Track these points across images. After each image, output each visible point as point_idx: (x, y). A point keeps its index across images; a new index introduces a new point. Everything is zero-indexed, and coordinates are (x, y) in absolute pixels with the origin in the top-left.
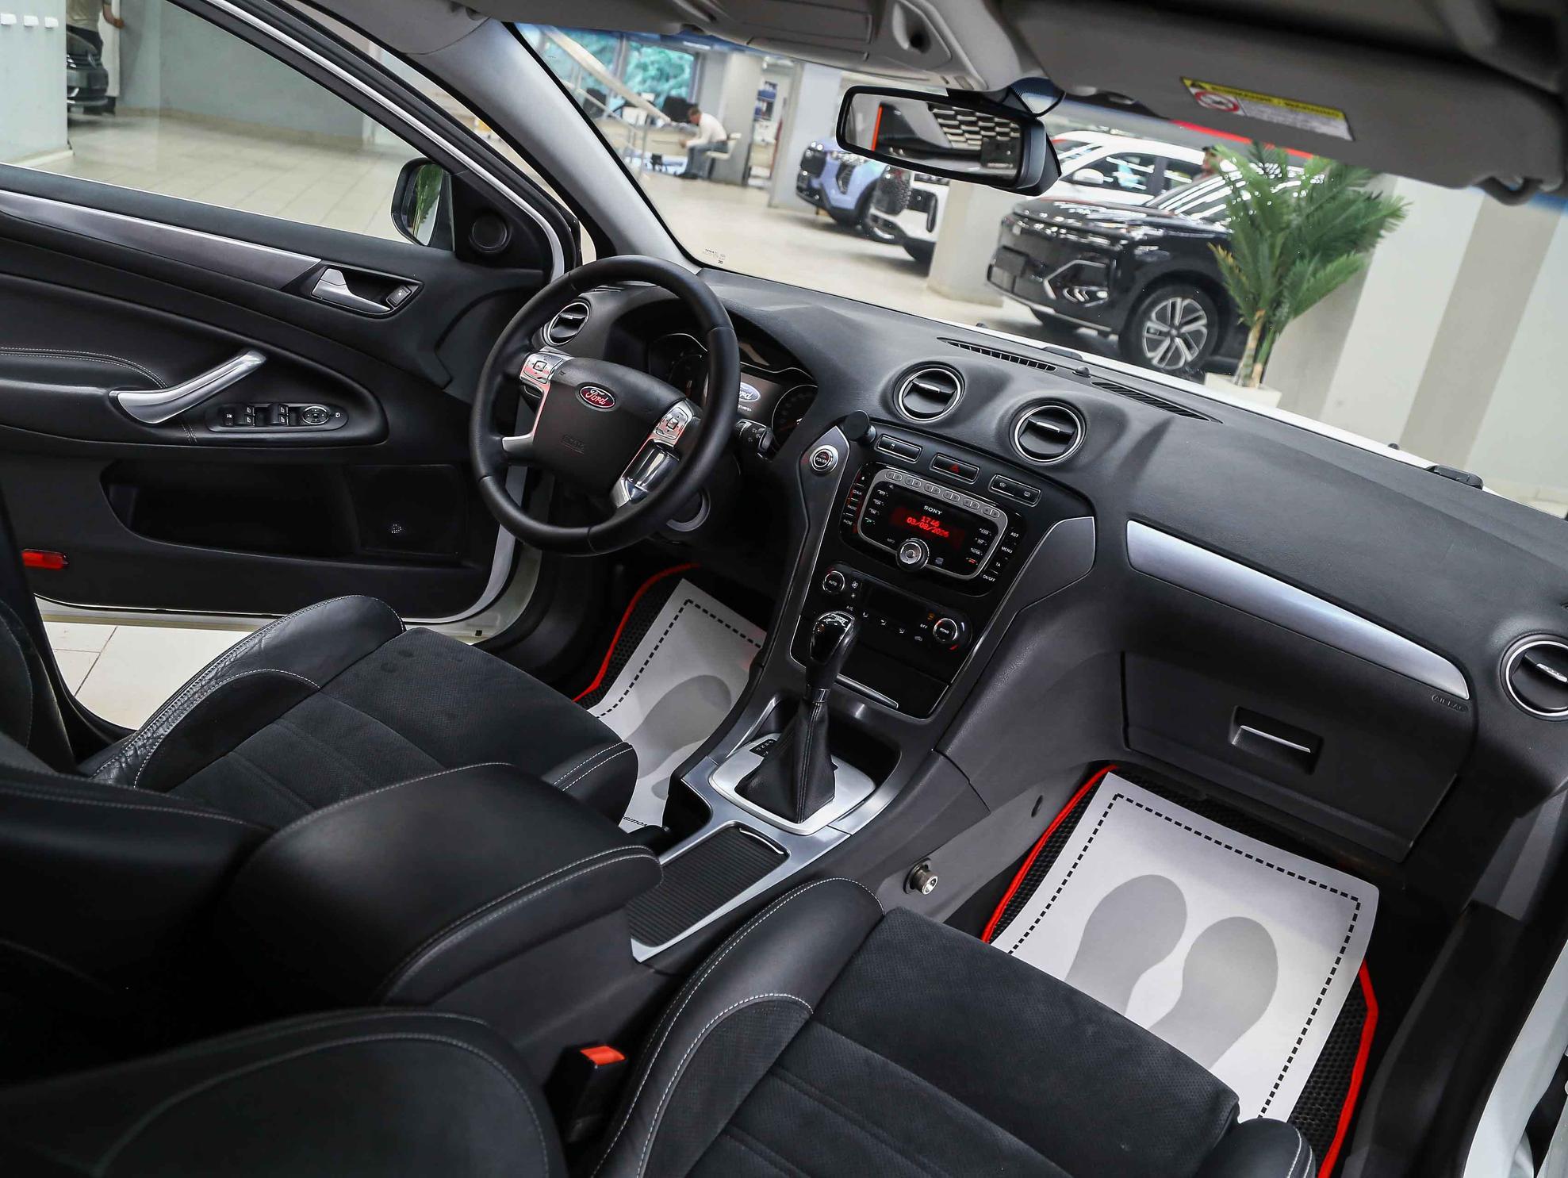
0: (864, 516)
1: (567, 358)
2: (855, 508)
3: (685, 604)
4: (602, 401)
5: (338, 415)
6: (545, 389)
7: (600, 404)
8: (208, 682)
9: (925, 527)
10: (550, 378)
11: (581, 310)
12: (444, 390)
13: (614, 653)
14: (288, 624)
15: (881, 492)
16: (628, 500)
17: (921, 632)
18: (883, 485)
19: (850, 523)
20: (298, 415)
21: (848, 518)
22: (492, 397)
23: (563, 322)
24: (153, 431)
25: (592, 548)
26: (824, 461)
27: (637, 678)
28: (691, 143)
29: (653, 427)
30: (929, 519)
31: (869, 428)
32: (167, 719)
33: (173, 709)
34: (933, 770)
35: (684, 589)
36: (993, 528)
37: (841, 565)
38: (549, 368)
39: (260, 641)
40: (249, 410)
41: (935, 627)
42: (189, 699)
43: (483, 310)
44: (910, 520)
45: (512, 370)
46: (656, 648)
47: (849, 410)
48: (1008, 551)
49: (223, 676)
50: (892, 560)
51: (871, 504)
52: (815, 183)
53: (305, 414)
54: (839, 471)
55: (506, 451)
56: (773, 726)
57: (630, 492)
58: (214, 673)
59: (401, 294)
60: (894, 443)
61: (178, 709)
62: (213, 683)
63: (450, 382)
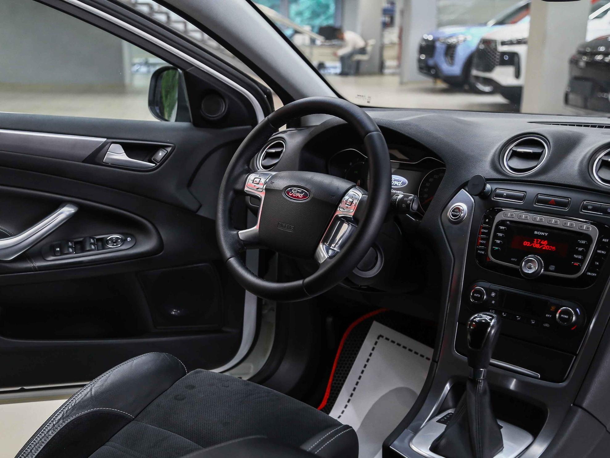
0: (492, 245)
1: (274, 173)
2: (484, 242)
3: (378, 338)
4: (300, 195)
5: (129, 239)
6: (262, 195)
7: (300, 198)
8: (57, 422)
9: (538, 246)
10: (264, 188)
11: (280, 145)
12: (197, 213)
13: (333, 380)
14: (109, 376)
15: (501, 227)
16: (326, 257)
17: (547, 320)
18: (502, 222)
19: (483, 253)
20: (103, 243)
21: (481, 250)
22: (228, 205)
23: (269, 156)
24: (8, 265)
25: (308, 294)
26: (457, 214)
27: (352, 395)
28: (342, 52)
29: (337, 206)
30: (539, 240)
31: (485, 185)
32: (31, 451)
33: (35, 443)
34: (575, 420)
35: (376, 328)
36: (588, 238)
37: (481, 283)
38: (263, 181)
39: (91, 390)
40: (70, 244)
41: (557, 315)
42: (45, 435)
43: (216, 157)
44: (526, 243)
45: (238, 186)
46: (362, 372)
47: (469, 176)
48: (603, 252)
49: (68, 416)
50: (518, 273)
51: (496, 237)
52: (431, 62)
53: (107, 241)
54: (470, 219)
55: (241, 240)
56: (451, 403)
57: (328, 252)
58: (61, 415)
59: (161, 154)
60: (505, 193)
61: (38, 443)
62: (61, 421)
63: (201, 206)
